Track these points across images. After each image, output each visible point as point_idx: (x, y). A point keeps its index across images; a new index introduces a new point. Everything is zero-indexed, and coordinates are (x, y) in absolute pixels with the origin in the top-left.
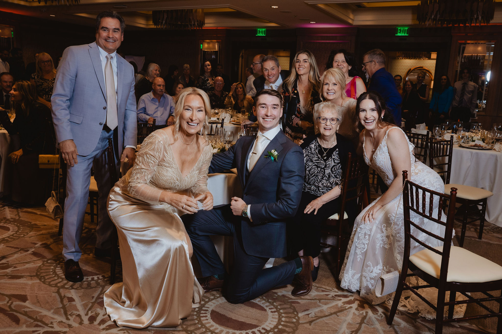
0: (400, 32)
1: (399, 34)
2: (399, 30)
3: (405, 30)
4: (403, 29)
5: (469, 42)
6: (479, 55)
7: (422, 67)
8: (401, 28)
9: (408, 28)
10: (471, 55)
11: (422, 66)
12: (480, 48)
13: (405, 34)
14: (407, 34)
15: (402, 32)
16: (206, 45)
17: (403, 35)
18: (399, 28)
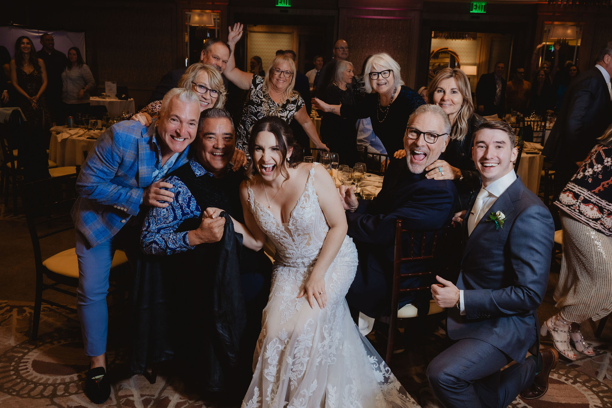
0: (476, 9)
1: (474, 11)
2: (475, 5)
3: (482, 6)
4: (479, 4)
5: (556, 23)
6: (567, 38)
7: (447, 49)
8: (477, 4)
9: (486, 4)
10: (557, 38)
11: (446, 47)
12: (569, 31)
13: (481, 11)
14: (484, 11)
15: (478, 9)
16: (196, 18)
17: (480, 12)
18: (475, 4)
